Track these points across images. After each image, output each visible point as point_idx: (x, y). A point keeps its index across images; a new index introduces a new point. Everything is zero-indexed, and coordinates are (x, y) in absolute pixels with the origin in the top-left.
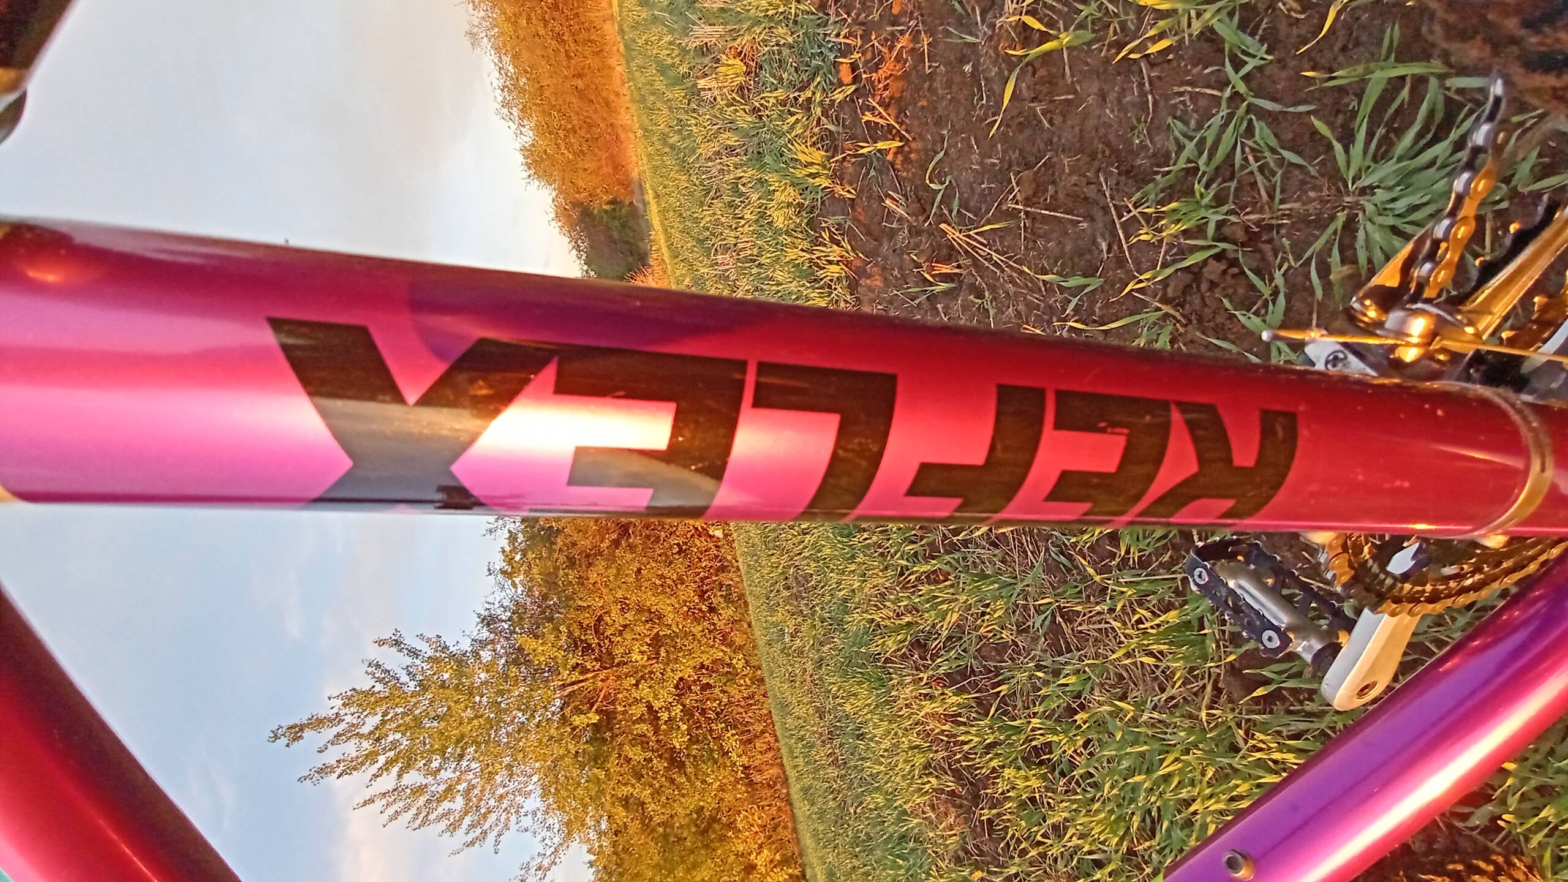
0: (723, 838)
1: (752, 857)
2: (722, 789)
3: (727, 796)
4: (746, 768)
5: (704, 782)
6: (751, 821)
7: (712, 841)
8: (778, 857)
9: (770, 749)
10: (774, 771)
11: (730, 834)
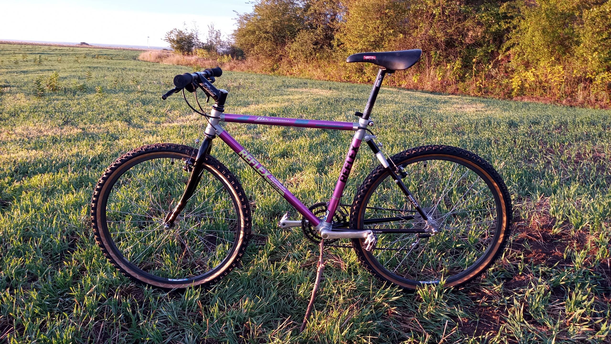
0: (552, 53)
1: (533, 69)
2: (585, 60)
3: (578, 63)
4: (591, 81)
5: (596, 50)
6: (555, 75)
7: (554, 46)
8: (527, 85)
9: (597, 100)
10: (580, 98)
11: (553, 58)
